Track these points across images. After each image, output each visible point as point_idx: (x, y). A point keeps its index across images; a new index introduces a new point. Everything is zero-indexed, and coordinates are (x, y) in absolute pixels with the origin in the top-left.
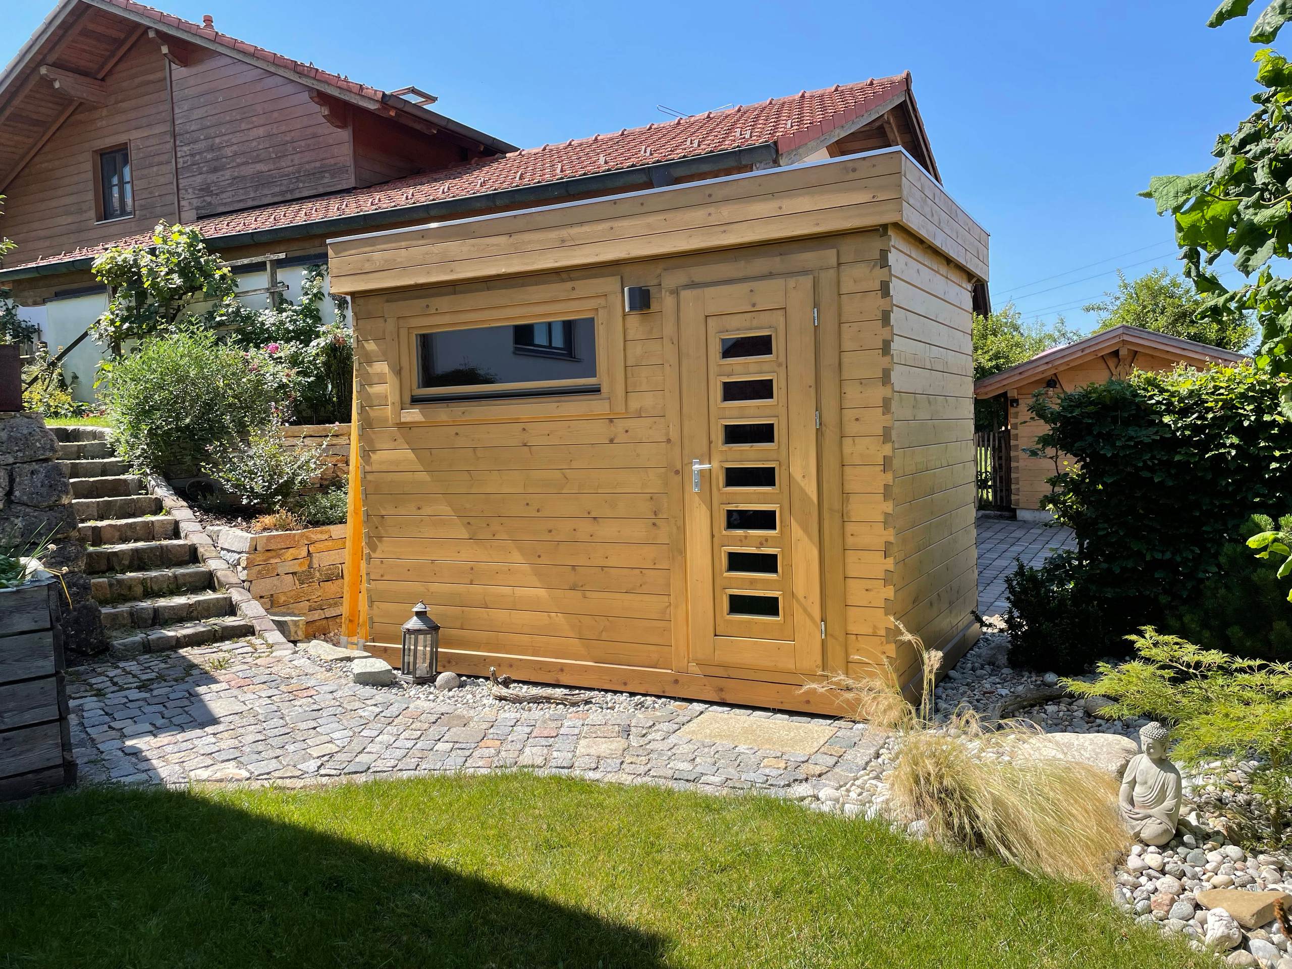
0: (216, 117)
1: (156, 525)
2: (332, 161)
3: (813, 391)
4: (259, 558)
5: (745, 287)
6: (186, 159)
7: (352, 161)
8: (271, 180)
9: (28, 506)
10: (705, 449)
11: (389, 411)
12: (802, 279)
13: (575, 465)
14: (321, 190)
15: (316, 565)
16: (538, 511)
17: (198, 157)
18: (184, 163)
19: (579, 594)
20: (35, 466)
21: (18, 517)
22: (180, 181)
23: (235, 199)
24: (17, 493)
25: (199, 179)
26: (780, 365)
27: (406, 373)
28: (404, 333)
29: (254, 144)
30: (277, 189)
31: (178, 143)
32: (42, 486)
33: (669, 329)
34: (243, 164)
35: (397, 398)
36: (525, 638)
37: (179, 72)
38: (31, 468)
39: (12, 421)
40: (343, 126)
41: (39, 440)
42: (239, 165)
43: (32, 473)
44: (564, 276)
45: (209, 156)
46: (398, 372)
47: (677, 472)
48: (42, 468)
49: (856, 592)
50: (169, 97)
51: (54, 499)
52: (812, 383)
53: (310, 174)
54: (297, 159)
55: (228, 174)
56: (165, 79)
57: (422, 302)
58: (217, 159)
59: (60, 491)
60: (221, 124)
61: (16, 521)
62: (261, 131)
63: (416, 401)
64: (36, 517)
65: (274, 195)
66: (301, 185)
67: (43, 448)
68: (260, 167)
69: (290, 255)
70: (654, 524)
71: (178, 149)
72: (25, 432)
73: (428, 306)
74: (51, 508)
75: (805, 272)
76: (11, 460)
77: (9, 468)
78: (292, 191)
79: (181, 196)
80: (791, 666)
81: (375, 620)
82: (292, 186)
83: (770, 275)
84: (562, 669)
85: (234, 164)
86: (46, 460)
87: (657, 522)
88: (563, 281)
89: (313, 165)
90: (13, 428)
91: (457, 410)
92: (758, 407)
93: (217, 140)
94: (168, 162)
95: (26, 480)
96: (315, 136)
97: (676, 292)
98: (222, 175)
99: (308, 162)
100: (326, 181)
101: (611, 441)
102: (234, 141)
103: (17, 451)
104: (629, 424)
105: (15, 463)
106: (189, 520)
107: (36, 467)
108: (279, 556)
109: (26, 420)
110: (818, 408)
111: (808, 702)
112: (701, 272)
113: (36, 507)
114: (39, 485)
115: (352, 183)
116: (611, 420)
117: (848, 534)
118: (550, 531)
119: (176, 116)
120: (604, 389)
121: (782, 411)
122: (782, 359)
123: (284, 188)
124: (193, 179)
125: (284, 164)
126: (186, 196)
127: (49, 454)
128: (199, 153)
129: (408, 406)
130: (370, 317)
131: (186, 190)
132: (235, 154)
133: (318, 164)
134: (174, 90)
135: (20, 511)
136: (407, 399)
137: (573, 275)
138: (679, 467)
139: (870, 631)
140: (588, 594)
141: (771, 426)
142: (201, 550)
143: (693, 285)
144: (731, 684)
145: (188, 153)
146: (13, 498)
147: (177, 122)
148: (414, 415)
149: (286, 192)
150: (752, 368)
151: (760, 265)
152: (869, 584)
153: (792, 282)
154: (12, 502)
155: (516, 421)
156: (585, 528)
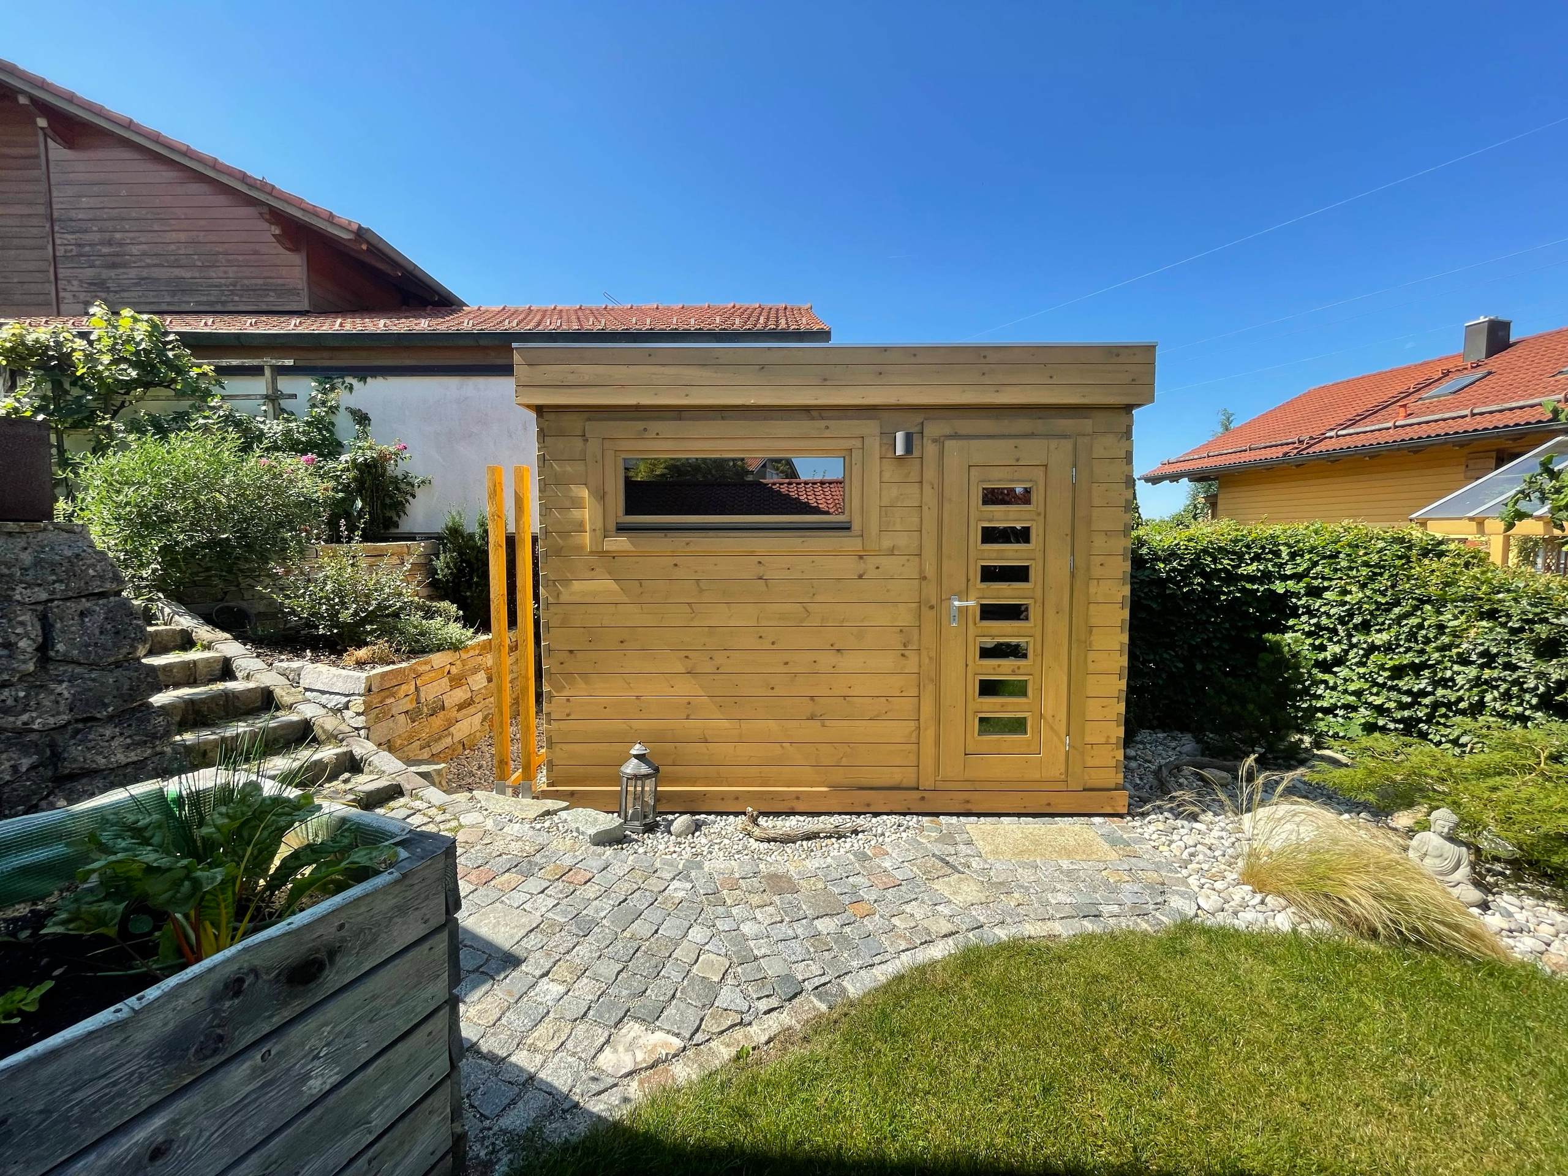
0: (117, 211)
1: (200, 666)
2: (280, 281)
3: (1069, 538)
4: (375, 700)
5: (1012, 442)
6: (70, 247)
7: (305, 285)
8: (194, 288)
9: (80, 664)
10: (964, 586)
11: (587, 539)
12: (1063, 442)
13: (818, 598)
14: (264, 308)
15: (423, 700)
16: (773, 643)
17: (87, 249)
18: (66, 251)
19: (819, 723)
20: (85, 604)
21: (61, 682)
22: (60, 271)
23: (142, 300)
24: (61, 647)
25: (89, 272)
26: (1039, 514)
27: (610, 499)
28: (610, 454)
29: (173, 247)
30: (205, 299)
31: (56, 228)
32: (101, 633)
33: (930, 474)
34: (155, 266)
35: (599, 524)
36: (753, 771)
37: (57, 151)
38: (80, 608)
39: (40, 536)
40: (295, 249)
41: (93, 566)
42: (148, 266)
43: (82, 614)
44: (815, 414)
45: (105, 250)
46: (601, 496)
47: (932, 607)
48: (99, 608)
49: (1093, 709)
50: (44, 177)
51: (124, 651)
52: (1069, 531)
53: (247, 289)
54: (231, 272)
55: (133, 273)
56: (37, 157)
57: (640, 425)
58: (118, 255)
59: (133, 639)
60: (123, 219)
61: (59, 689)
62: (183, 236)
63: (621, 529)
64: (94, 680)
65: (198, 303)
66: (236, 298)
67: (101, 577)
68: (177, 272)
69: (300, 363)
70: (903, 655)
71: (57, 235)
72: (68, 553)
73: (645, 430)
74: (118, 665)
75: (1065, 436)
76: (44, 596)
77: (40, 608)
78: (223, 303)
79: (60, 286)
80: (1037, 776)
81: (556, 762)
82: (224, 298)
83: (1031, 435)
84: (798, 797)
85: (143, 264)
86: (102, 595)
87: (907, 653)
88: (813, 419)
89: (254, 281)
90: (43, 547)
91: (678, 541)
92: (1017, 551)
93: (118, 236)
94: (44, 248)
95: (74, 625)
96: (256, 253)
97: (938, 441)
98: (124, 273)
99: (247, 278)
100: (272, 299)
101: (860, 577)
102: (143, 240)
103: (54, 582)
104: (884, 561)
105: (52, 601)
106: (244, 656)
107: (88, 605)
108: (393, 695)
109: (66, 535)
110: (1073, 554)
111: (1049, 804)
112: (966, 426)
113: (92, 666)
114: (97, 632)
115: (305, 306)
116: (861, 557)
117: (1089, 661)
118: (786, 663)
119: (54, 200)
120: (856, 526)
121: (1039, 555)
122: (1041, 509)
123: (213, 299)
124: (80, 270)
125: (214, 275)
126: (69, 288)
127: (108, 586)
128: (90, 245)
129: (614, 533)
130: (561, 434)
131: (69, 281)
132: (144, 254)
133: (260, 281)
134: (51, 170)
135: (65, 671)
136: (612, 526)
137: (825, 414)
138: (934, 602)
139: (1103, 740)
140: (827, 723)
141: (1027, 568)
142: (278, 692)
143: (955, 436)
144: (976, 796)
145: (73, 242)
146: (52, 654)
147: (54, 206)
148: (621, 543)
149: (217, 302)
150: (1012, 516)
151: (1023, 424)
152: (1105, 702)
153: (1053, 443)
154: (48, 659)
155: (751, 554)
156: (827, 660)
